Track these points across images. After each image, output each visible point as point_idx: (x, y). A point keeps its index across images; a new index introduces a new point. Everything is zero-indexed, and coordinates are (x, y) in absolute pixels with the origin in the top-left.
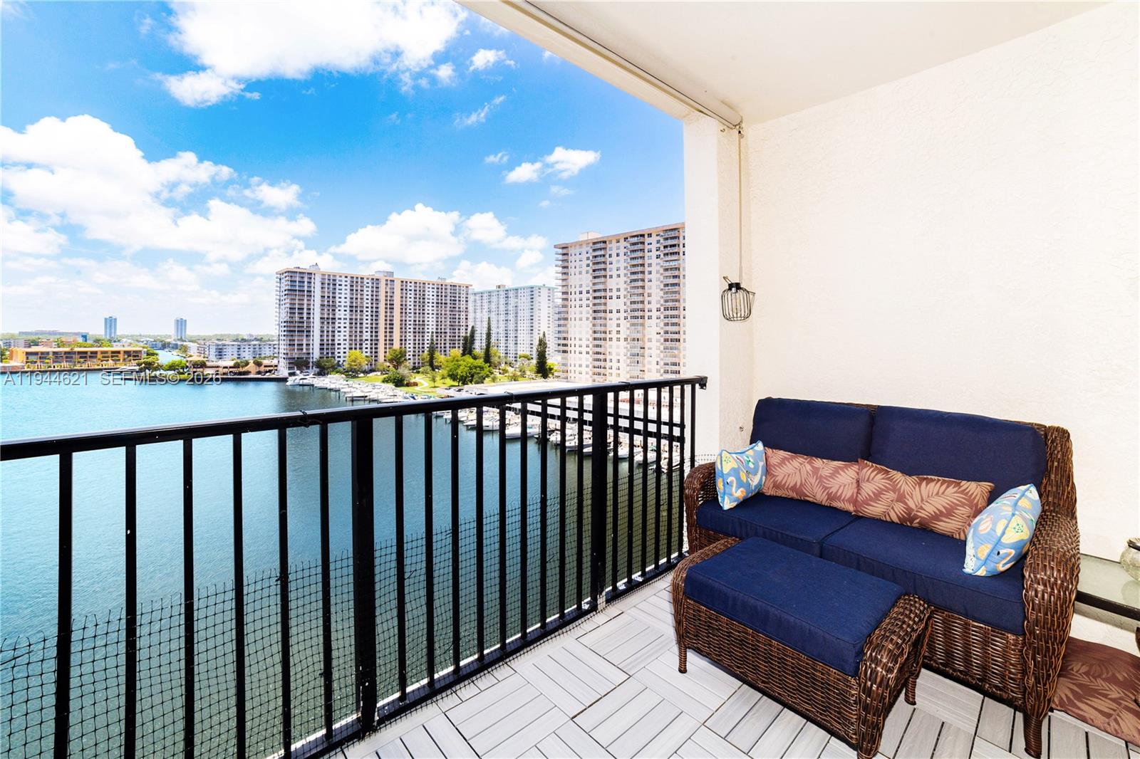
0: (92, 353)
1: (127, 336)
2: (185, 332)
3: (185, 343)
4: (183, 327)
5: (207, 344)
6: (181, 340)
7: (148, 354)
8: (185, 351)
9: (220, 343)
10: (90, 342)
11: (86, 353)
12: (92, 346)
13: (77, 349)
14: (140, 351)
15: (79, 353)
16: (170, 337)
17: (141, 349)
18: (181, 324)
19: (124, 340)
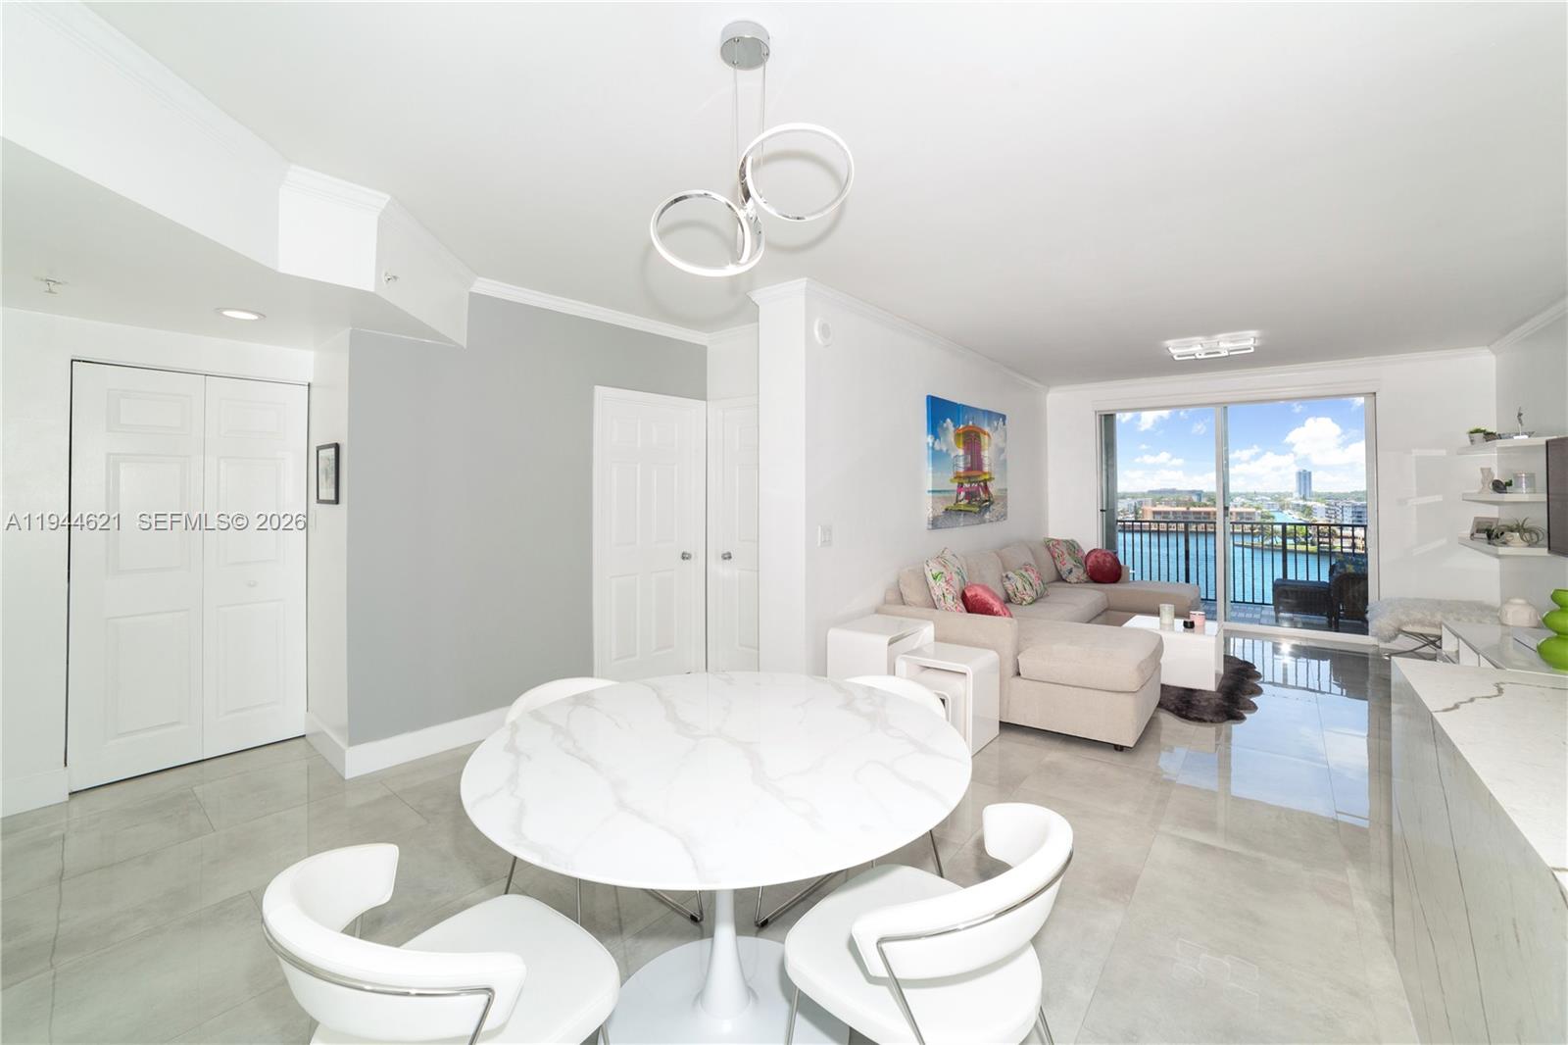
0: (1206, 513)
1: (1240, 495)
2: (1310, 488)
3: (1309, 503)
4: (1308, 482)
5: (1340, 504)
6: (1304, 498)
7: (1262, 517)
8: (1309, 514)
9: (1359, 504)
10: (1204, 500)
11: (1200, 513)
12: (1206, 505)
13: (1192, 509)
14: (1254, 513)
15: (1194, 513)
16: (1291, 495)
17: (1254, 510)
18: (1305, 478)
19: (1238, 499)
